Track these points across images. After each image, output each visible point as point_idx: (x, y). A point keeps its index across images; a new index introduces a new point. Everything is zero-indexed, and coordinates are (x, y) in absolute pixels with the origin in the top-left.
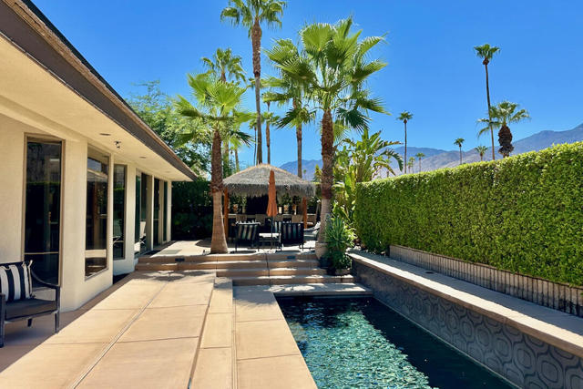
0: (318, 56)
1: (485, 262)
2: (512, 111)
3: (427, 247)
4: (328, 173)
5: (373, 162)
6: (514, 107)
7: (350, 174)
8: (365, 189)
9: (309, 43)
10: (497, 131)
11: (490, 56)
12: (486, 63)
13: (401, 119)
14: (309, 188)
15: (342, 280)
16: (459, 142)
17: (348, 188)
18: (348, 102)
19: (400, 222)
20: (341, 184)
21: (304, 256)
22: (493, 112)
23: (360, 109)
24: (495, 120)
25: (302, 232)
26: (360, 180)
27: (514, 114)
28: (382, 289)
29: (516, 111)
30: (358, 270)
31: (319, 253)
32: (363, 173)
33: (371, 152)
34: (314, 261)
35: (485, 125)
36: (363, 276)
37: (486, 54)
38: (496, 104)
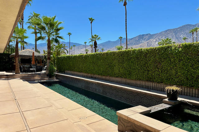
0: (47, 24)
1: (82, 72)
2: (97, 37)
3: (72, 70)
4: (49, 53)
5: (61, 51)
6: (98, 36)
7: (55, 53)
8: (59, 58)
9: (45, 21)
10: (93, 42)
11: (92, 21)
12: (91, 23)
13: (68, 34)
14: (42, 57)
15: (53, 79)
16: (85, 43)
17: (54, 57)
18: (54, 36)
19: (67, 65)
20: (52, 56)
21: (42, 74)
22: (93, 37)
23: (57, 38)
24: (93, 39)
25: (42, 68)
26: (57, 55)
27: (97, 38)
28: (63, 80)
29: (98, 37)
30: (57, 76)
31: (47, 73)
32: (58, 53)
33: (60, 48)
34: (46, 75)
35: (91, 40)
36: (58, 78)
37: (91, 20)
38: (93, 35)
